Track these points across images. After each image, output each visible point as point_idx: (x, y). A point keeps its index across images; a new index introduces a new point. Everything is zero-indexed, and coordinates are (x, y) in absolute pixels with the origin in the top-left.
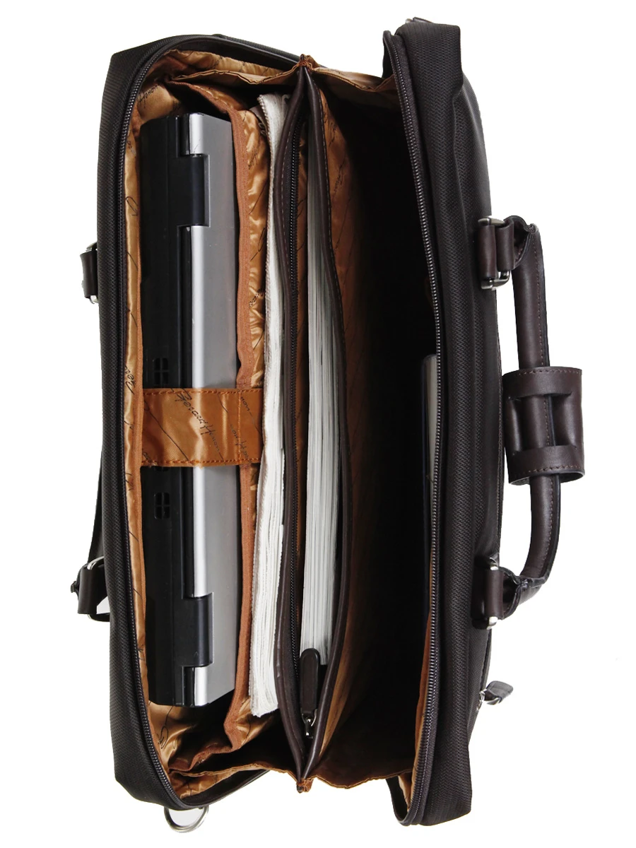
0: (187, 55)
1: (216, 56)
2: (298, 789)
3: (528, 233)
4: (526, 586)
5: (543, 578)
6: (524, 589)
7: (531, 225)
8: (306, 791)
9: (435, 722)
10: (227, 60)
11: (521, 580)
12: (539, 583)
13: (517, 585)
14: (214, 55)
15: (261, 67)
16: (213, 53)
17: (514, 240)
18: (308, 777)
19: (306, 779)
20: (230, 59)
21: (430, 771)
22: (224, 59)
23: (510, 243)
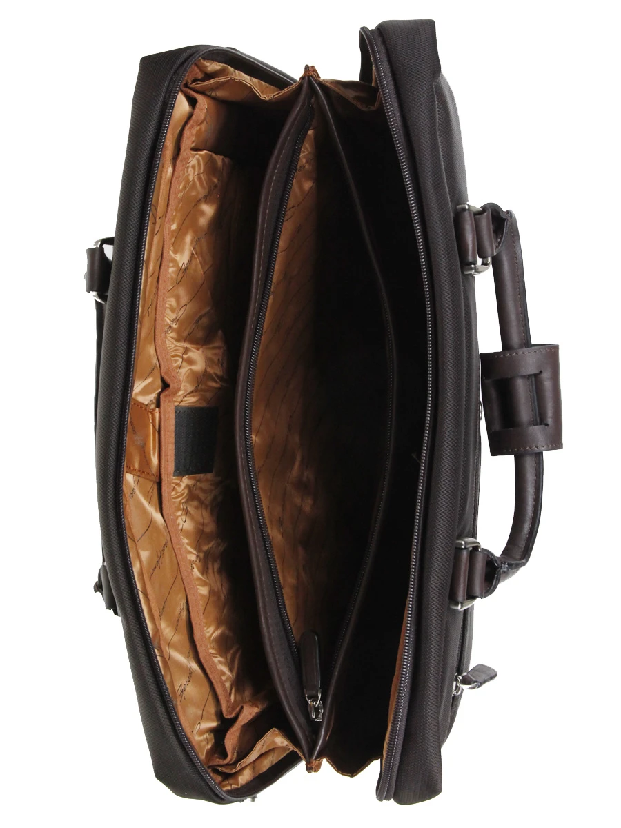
0: (208, 64)
1: (231, 69)
2: (307, 770)
3: (505, 219)
4: (506, 569)
5: (524, 561)
6: (504, 572)
7: (508, 212)
8: (315, 771)
9: (407, 700)
10: (239, 73)
11: (502, 563)
12: (518, 566)
13: (498, 568)
14: (230, 67)
15: (263, 83)
16: (229, 65)
17: (492, 227)
18: (317, 757)
19: (315, 759)
20: (241, 73)
21: (400, 747)
22: (237, 72)
23: (489, 230)
